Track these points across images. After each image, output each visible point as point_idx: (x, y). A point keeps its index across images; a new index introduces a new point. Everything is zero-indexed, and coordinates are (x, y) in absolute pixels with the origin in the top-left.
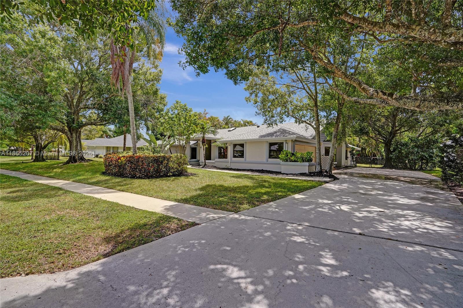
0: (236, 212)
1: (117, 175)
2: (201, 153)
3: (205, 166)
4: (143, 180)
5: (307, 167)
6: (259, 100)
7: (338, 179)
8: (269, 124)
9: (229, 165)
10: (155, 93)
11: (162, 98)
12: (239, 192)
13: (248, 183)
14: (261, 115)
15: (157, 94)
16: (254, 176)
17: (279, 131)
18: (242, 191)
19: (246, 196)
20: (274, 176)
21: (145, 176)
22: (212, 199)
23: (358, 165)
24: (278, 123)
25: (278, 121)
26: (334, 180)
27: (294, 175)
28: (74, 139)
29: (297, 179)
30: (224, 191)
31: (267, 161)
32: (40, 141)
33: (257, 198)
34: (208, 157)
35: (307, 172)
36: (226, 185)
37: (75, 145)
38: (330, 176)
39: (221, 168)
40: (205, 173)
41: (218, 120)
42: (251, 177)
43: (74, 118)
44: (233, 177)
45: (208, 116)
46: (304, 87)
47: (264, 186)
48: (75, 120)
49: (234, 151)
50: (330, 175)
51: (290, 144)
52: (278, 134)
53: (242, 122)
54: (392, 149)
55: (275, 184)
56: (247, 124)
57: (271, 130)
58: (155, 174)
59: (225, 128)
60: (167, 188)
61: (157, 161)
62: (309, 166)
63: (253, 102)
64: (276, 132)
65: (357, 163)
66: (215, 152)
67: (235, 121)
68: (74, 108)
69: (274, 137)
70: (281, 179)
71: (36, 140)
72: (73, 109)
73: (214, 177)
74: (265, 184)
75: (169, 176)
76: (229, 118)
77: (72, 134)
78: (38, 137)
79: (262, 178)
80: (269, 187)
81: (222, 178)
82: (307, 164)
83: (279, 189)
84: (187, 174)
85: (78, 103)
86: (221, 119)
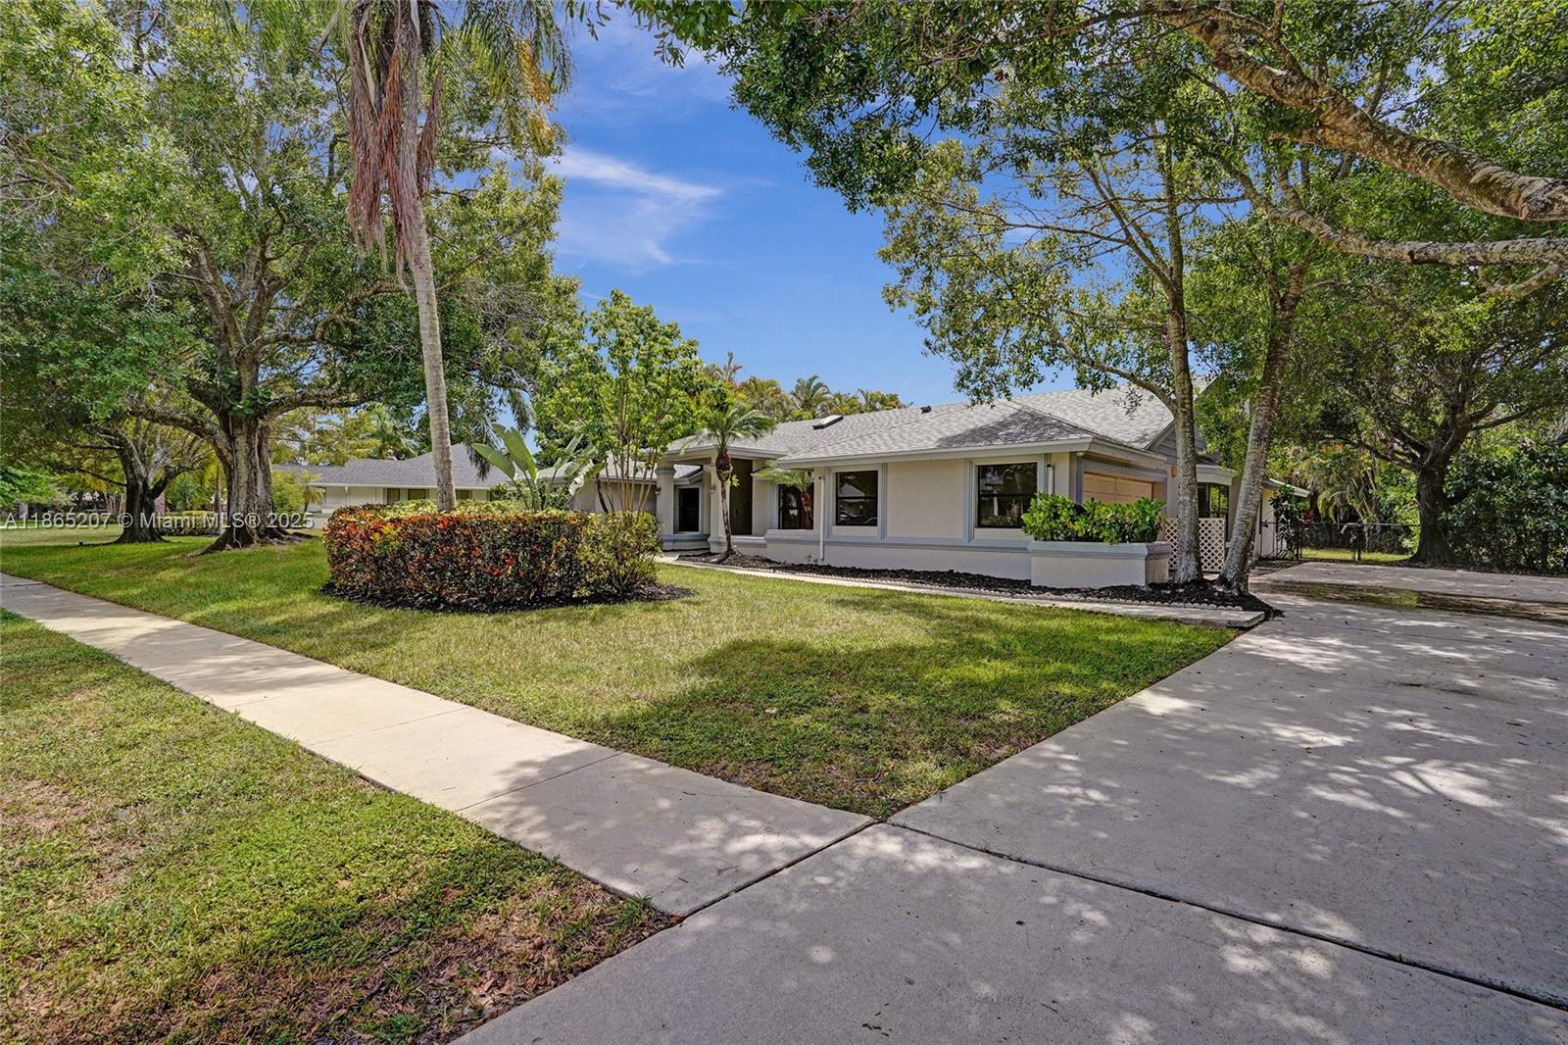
0: (884, 811)
1: (371, 597)
2: (716, 509)
3: (729, 557)
4: (464, 620)
5: (1142, 563)
6: (936, 296)
7: (1278, 613)
8: (977, 392)
9: (819, 555)
10: (536, 271)
11: (561, 292)
12: (877, 679)
13: (908, 632)
14: (946, 355)
15: (541, 277)
16: (925, 600)
17: (1016, 418)
18: (891, 673)
19: (913, 701)
20: (1004, 599)
21: (483, 600)
22: (755, 726)
23: (1306, 552)
24: (1012, 389)
25: (1012, 379)
26: (1266, 619)
27: (1087, 593)
28: (241, 456)
29: (1106, 615)
30: (808, 673)
31: (971, 537)
32: (142, 469)
33: (965, 715)
34: (741, 521)
35: (1141, 583)
36: (817, 645)
37: (244, 479)
38: (1248, 602)
39: (789, 562)
40: (727, 586)
41: (777, 391)
42: (915, 605)
43: (239, 379)
44: (842, 603)
45: (740, 378)
46: (1128, 234)
47: (983, 651)
48: (245, 385)
49: (838, 498)
50: (1241, 594)
51: (1064, 468)
52: (1013, 429)
53: (862, 401)
54: (1448, 489)
55: (1028, 638)
56: (878, 405)
57: (984, 415)
58: (520, 593)
59: (799, 418)
60: (556, 661)
61: (528, 538)
62: (1149, 557)
63: (912, 305)
64: (1004, 425)
65: (1302, 545)
66: (765, 506)
67: (838, 396)
68: (238, 339)
69: (999, 443)
70: (1040, 613)
71: (128, 465)
72: (235, 344)
73: (763, 604)
74: (981, 636)
75: (579, 602)
76: (815, 383)
77: (232, 439)
78: (131, 455)
79: (963, 609)
80: (1004, 654)
81: (797, 608)
82: (1142, 548)
83: (1053, 667)
84: (653, 589)
85: (255, 322)
86: (787, 387)
